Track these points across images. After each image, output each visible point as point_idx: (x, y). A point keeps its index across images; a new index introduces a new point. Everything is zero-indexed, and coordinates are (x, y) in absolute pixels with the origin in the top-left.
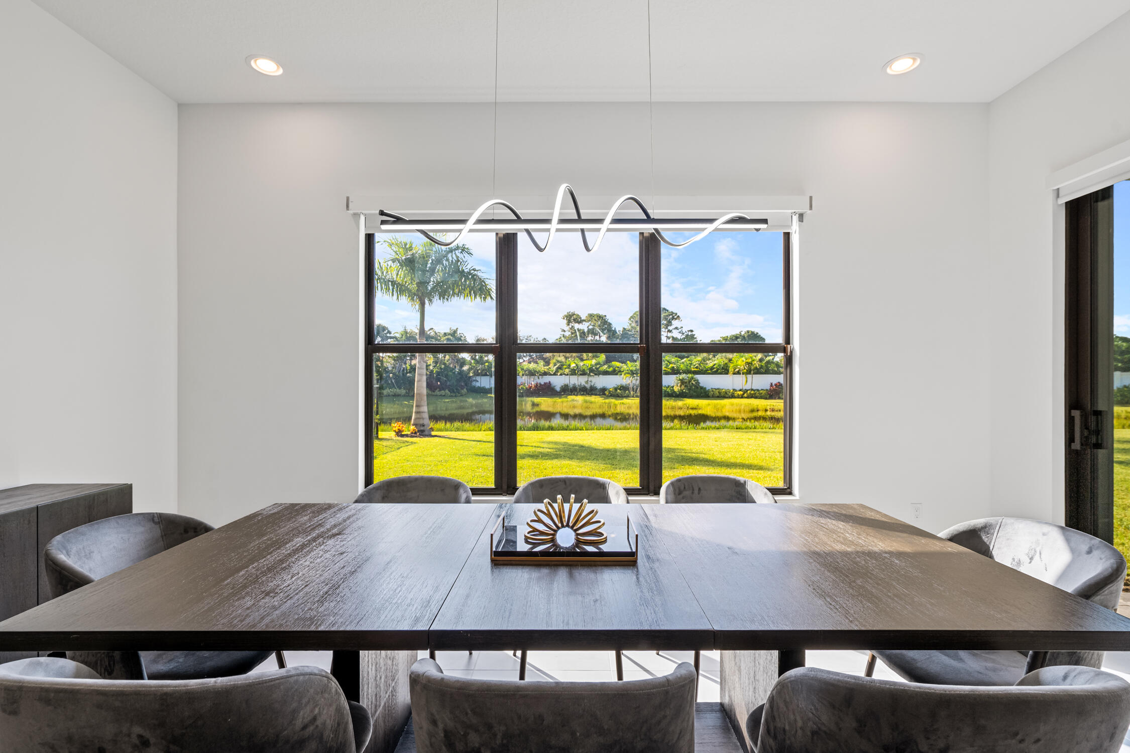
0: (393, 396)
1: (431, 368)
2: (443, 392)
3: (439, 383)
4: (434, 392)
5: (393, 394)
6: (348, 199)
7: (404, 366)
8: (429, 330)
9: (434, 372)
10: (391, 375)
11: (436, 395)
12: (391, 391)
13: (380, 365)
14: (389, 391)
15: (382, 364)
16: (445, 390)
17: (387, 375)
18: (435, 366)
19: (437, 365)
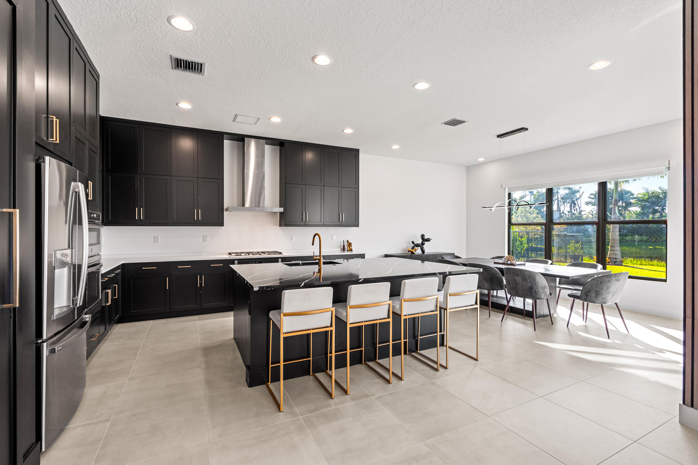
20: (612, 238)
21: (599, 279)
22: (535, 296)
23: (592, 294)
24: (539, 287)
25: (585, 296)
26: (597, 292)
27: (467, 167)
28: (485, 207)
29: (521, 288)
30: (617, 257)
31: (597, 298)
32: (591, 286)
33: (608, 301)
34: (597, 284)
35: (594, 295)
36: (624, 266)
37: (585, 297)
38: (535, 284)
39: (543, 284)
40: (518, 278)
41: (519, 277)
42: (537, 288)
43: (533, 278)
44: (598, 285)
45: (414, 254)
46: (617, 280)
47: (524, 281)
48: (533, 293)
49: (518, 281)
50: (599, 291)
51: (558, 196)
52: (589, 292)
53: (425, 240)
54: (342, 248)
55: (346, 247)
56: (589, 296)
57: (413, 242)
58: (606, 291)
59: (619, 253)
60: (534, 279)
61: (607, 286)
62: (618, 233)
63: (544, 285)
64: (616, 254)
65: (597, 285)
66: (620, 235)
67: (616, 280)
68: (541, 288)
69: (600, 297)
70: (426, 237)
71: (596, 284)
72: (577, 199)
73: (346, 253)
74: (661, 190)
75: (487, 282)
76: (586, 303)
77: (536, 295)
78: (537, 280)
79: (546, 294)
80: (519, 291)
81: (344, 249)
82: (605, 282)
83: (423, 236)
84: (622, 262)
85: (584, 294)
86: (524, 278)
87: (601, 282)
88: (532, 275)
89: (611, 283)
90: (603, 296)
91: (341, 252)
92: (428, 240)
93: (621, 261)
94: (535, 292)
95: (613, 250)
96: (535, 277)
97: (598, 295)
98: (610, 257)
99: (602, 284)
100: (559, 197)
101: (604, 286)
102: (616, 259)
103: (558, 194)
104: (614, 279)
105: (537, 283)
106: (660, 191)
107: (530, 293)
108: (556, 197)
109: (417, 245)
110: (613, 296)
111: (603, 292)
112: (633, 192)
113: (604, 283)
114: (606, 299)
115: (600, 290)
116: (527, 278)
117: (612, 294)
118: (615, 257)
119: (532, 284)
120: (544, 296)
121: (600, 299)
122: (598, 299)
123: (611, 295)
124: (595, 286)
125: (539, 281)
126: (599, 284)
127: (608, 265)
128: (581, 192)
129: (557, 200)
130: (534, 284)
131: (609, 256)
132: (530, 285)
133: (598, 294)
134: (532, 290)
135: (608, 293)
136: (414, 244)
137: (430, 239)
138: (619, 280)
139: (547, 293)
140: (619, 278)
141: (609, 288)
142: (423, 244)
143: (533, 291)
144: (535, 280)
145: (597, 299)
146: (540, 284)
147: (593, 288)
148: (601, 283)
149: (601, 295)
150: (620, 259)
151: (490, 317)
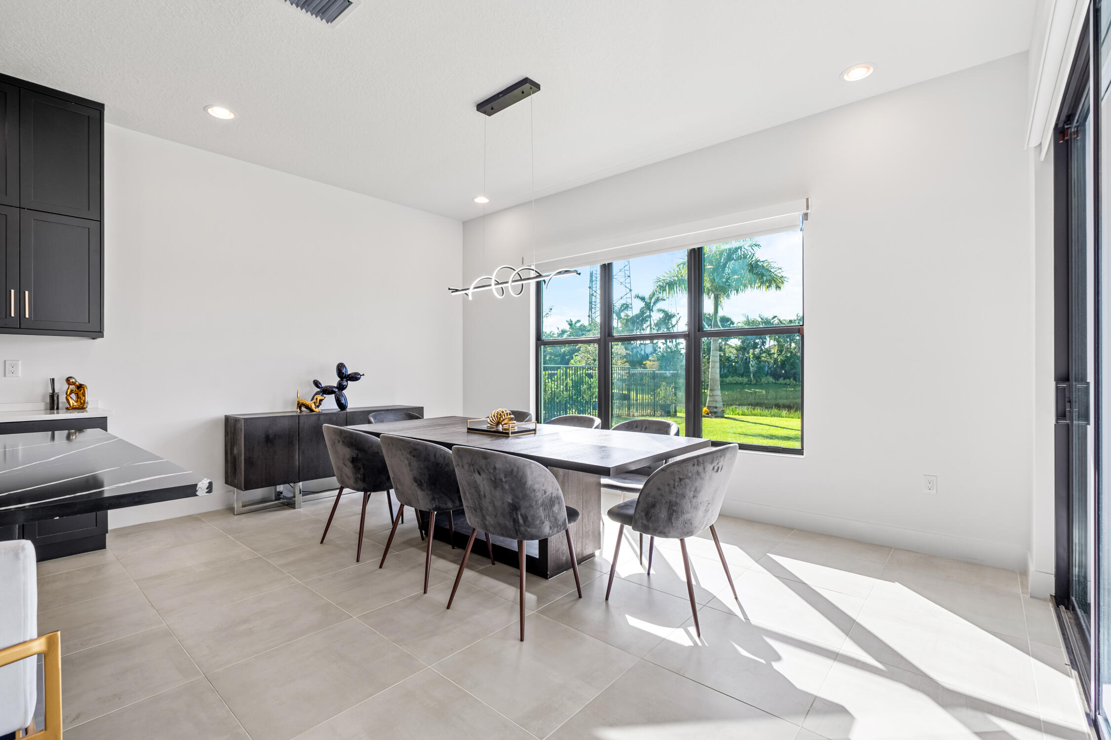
0: (736, 384)
1: (775, 356)
2: (787, 381)
3: (783, 372)
4: (778, 380)
5: (736, 382)
6: (523, 258)
7: (747, 355)
8: (773, 318)
9: (779, 360)
10: (734, 364)
11: (780, 384)
12: (733, 379)
13: (722, 355)
14: (731, 379)
15: (725, 354)
16: (790, 379)
17: (730, 363)
18: (779, 355)
19: (781, 353)
20: (712, 377)
21: (676, 469)
22: (527, 531)
23: (660, 512)
24: (537, 501)
25: (644, 518)
26: (672, 505)
27: (464, 223)
28: (457, 290)
29: (490, 508)
30: (717, 406)
31: (672, 523)
32: (659, 489)
33: (695, 527)
34: (672, 482)
35: (663, 515)
36: (726, 418)
37: (645, 522)
38: (525, 497)
39: (548, 493)
40: (480, 477)
41: (484, 475)
42: (531, 506)
43: (516, 477)
44: (674, 488)
45: (314, 411)
46: (716, 468)
47: (496, 487)
48: (521, 521)
49: (482, 488)
50: (676, 504)
51: (650, 321)
52: (653, 506)
53: (346, 377)
54: (48, 400)
55: (62, 399)
56: (653, 518)
57: (316, 384)
58: (691, 502)
59: (719, 399)
60: (520, 481)
61: (693, 489)
62: (718, 371)
63: (552, 494)
64: (716, 402)
65: (672, 486)
66: (721, 376)
67: (713, 469)
68: (542, 505)
69: (677, 518)
70: (350, 371)
71: (668, 485)
72: (673, 327)
73: (62, 415)
74: (761, 318)
75: (422, 490)
76: (647, 537)
77: (528, 527)
78: (529, 482)
79: (556, 519)
80: (488, 518)
81: (53, 403)
82: (689, 478)
83: (340, 368)
84: (723, 412)
85: (643, 514)
86: (495, 479)
87: (682, 477)
88: (515, 469)
89: (703, 478)
90: (687, 516)
91: (46, 414)
92: (355, 377)
93: (723, 410)
94: (525, 518)
95: (713, 395)
96: (523, 473)
97: (675, 515)
98: (709, 405)
99: (682, 482)
100: (652, 323)
101: (688, 488)
102: (716, 408)
103: (650, 318)
104: (709, 467)
105: (528, 492)
106: (760, 320)
107: (512, 523)
108: (649, 323)
109: (327, 391)
110: (706, 511)
111: (686, 504)
112: (734, 319)
113: (687, 481)
114: (691, 524)
115: (678, 502)
116: (501, 480)
117: (705, 508)
118: (714, 405)
119: (517, 497)
120: (550, 528)
121: (678, 523)
122: (674, 525)
123: (702, 509)
124: (667, 489)
125: (536, 487)
126: (676, 484)
127: (705, 417)
128: (678, 316)
129: (649, 327)
130: (520, 495)
131: (708, 403)
132: (510, 501)
133: (674, 510)
134: (517, 514)
135: (696, 508)
136: (318, 387)
137: (359, 374)
138: (720, 470)
139: (558, 517)
140: (720, 465)
141: (700, 491)
142: (341, 387)
143: (520, 517)
144: (525, 483)
145: (672, 526)
146: (539, 495)
147: (662, 495)
148: (681, 480)
149: (680, 513)
150: (720, 407)
151: (425, 592)
